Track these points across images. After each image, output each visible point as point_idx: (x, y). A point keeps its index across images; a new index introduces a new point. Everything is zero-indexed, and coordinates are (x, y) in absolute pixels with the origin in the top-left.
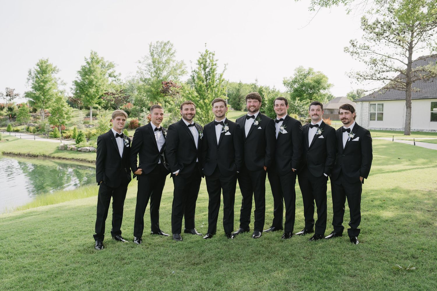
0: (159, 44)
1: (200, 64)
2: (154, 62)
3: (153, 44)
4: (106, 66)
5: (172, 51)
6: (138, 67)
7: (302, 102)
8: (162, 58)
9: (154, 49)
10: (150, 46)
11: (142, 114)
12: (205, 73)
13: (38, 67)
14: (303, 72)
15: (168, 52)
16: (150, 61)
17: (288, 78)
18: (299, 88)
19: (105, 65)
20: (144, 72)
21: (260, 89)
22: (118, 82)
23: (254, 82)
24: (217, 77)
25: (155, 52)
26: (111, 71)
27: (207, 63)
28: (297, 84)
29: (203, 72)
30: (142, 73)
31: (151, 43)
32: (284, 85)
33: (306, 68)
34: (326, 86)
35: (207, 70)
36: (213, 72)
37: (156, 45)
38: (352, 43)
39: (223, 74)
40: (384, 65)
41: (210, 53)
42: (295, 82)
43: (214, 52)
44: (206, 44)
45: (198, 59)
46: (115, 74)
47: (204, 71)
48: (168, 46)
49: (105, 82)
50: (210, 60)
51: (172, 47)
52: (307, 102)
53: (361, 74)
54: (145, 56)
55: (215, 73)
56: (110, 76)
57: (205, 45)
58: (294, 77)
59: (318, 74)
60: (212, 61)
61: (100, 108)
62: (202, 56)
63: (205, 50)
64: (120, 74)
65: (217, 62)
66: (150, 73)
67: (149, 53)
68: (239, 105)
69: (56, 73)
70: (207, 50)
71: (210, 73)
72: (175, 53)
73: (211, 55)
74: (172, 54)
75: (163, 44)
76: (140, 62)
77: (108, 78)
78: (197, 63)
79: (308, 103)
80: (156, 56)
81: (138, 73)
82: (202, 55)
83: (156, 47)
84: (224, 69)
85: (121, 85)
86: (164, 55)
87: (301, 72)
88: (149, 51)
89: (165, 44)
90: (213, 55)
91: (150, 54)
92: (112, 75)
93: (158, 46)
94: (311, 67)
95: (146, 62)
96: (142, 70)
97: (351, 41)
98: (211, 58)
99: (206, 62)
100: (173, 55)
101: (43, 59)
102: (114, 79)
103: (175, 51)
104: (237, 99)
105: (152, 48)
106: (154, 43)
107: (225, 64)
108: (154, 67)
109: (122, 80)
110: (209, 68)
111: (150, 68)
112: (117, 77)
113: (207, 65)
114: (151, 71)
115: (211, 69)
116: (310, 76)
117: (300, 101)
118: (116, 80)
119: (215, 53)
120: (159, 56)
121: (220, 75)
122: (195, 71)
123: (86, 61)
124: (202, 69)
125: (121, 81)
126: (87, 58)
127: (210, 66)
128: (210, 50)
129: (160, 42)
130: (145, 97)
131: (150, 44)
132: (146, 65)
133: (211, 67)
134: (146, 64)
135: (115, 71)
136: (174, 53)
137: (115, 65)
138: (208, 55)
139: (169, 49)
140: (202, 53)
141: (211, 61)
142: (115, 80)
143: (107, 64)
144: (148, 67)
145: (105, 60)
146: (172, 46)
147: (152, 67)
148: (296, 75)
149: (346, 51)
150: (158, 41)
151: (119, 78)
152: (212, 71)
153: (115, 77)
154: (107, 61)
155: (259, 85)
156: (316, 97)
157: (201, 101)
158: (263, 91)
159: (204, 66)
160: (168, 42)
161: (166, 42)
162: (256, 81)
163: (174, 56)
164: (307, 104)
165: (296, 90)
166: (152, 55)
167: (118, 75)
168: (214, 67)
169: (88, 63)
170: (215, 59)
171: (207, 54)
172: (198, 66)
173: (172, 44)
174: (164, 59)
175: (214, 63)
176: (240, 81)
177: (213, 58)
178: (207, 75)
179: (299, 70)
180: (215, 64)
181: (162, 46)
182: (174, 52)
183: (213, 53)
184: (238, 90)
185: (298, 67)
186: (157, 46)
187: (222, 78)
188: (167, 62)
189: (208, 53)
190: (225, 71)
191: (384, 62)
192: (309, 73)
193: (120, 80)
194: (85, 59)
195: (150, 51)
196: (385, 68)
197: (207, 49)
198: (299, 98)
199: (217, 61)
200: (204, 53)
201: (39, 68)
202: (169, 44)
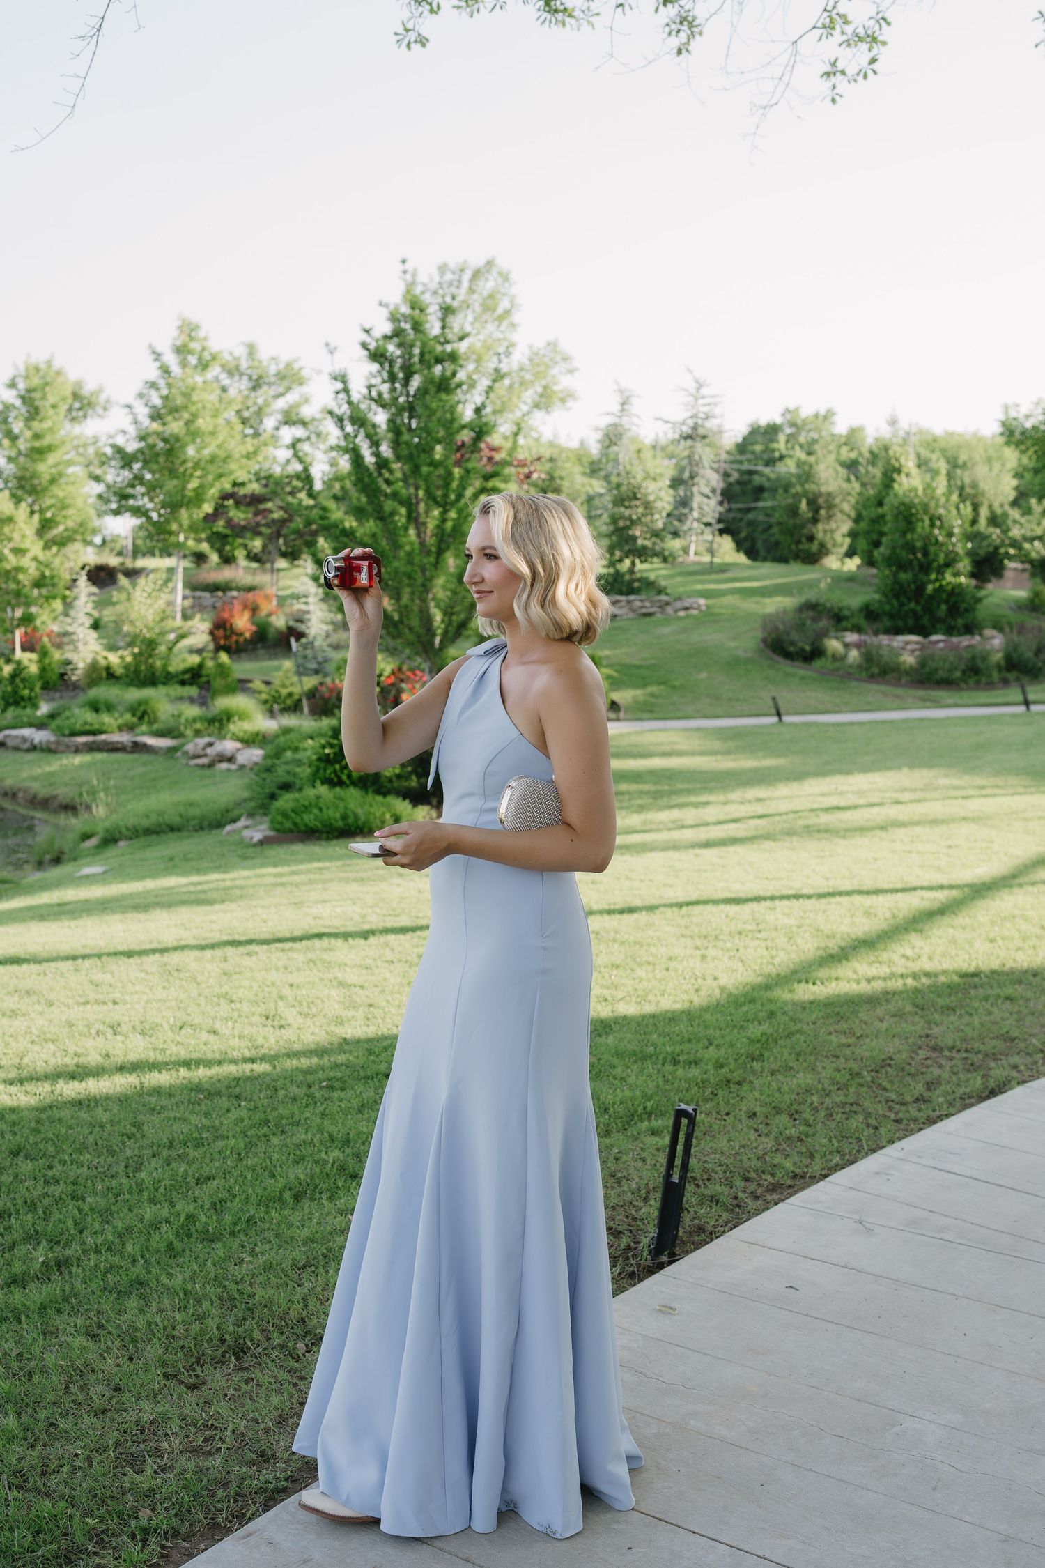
0: (449, 276)
4: (270, 380)
5: (504, 304)
13: (14, 392)
26: (292, 398)
32: (1006, 443)
35: (415, 384)
37: (437, 279)
44: (404, 262)
46: (307, 412)
51: (504, 284)
56: (288, 419)
57: (401, 267)
62: (392, 319)
63: (405, 290)
68: (812, 537)
69: (100, 416)
70: (410, 291)
72: (515, 310)
74: (503, 318)
75: (466, 278)
82: (394, 313)
89: (477, 275)
92: (295, 418)
100: (508, 321)
101: (33, 361)
102: (299, 432)
103: (513, 301)
106: (428, 276)
112: (316, 423)
123: (157, 364)
126: (159, 350)
135: (305, 402)
136: (511, 310)
139: (493, 296)
140: (390, 309)
142: (308, 438)
143: (273, 372)
150: (443, 264)
153: (305, 425)
154: (273, 359)
158: (905, 470)
163: (513, 325)
168: (447, 368)
169: (166, 371)
170: (453, 332)
172: (368, 368)
173: (505, 273)
175: (448, 349)
177: (444, 327)
180: (453, 356)
182: (511, 304)
183: (448, 302)
194: (154, 352)
197: (411, 284)
199: (462, 338)
200: (401, 303)
201: (23, 398)
202: (495, 271)
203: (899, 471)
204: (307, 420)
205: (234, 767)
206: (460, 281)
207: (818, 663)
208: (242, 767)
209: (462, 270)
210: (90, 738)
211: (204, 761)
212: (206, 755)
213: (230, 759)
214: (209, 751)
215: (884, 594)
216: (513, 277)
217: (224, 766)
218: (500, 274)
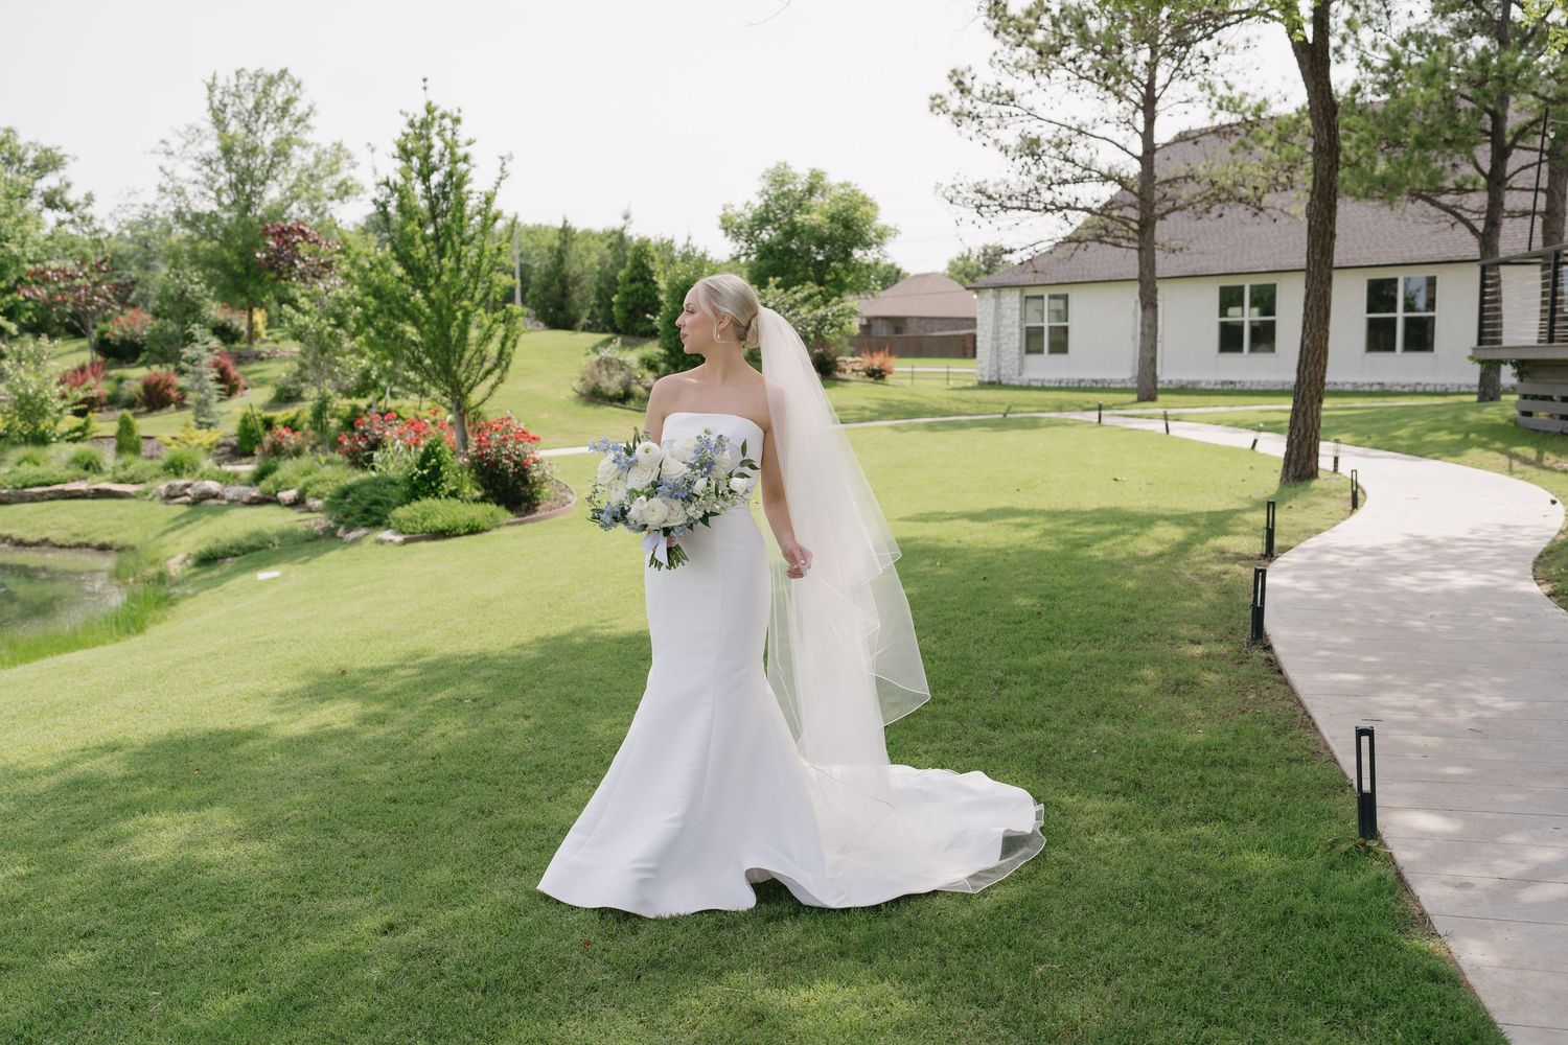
0: (245, 80)
1: (405, 154)
2: (227, 151)
3: (221, 82)
4: (29, 163)
5: (299, 109)
6: (161, 169)
7: (790, 292)
8: (259, 134)
9: (226, 101)
10: (211, 88)
11: (188, 352)
12: (428, 189)
14: (791, 187)
15: (284, 110)
16: (212, 147)
17: (739, 208)
18: (780, 243)
19: (21, 161)
20: (190, 190)
21: (637, 249)
22: (86, 229)
23: (618, 224)
24: (472, 204)
25: (229, 110)
26: (50, 182)
27: (435, 152)
28: (769, 227)
29: (419, 188)
30: (181, 192)
31: (214, 78)
32: (722, 232)
33: (801, 170)
34: (873, 234)
35: (436, 178)
36: (459, 186)
37: (234, 81)
38: (955, 79)
39: (495, 194)
40: (1066, 160)
41: (443, 117)
42: (762, 220)
43: (459, 111)
45: (398, 136)
46: (72, 196)
47: (424, 183)
48: (282, 89)
49: (29, 227)
50: (444, 140)
51: (298, 91)
52: (806, 293)
53: (991, 191)
54: (186, 128)
55: (466, 188)
56: (50, 202)
57: (422, 84)
58: (758, 203)
59: (842, 191)
60: (451, 146)
61: (15, 333)
62: (412, 125)
63: (424, 103)
64: (89, 199)
65: (469, 149)
66: (212, 194)
67: (209, 116)
68: (561, 307)
70: (429, 104)
71: (447, 189)
72: (311, 116)
73: (447, 122)
74: (299, 121)
75: (260, 82)
76: (170, 154)
77: (41, 211)
78: (396, 151)
79: (811, 296)
80: (234, 127)
81: (162, 194)
82: (412, 121)
83: (233, 90)
84: (499, 174)
85: (99, 241)
86: (266, 123)
87: (783, 183)
88: (206, 105)
89: (271, 81)
90: (457, 121)
91: (210, 118)
92: (57, 201)
93: (241, 88)
94: (820, 167)
95: (195, 150)
96: (179, 183)
97: (954, 72)
98: (448, 135)
99: (430, 147)
100: (302, 124)
102: (64, 215)
103: (311, 108)
104: (556, 288)
105: (218, 96)
106: (226, 79)
107: (502, 158)
108: (229, 170)
109: (103, 221)
110: (442, 172)
111: (211, 174)
112: (80, 208)
113: (435, 159)
114: (217, 186)
115: (450, 175)
116: (816, 200)
117: (782, 290)
118: (78, 220)
119: (461, 115)
120: (246, 126)
121: (483, 198)
122: (387, 184)
124: (414, 175)
125: (97, 225)
127: (446, 162)
128: (444, 105)
129: (251, 70)
130: (198, 283)
131: (210, 81)
132: (195, 164)
133: (448, 169)
134: (196, 158)
135: (68, 185)
136: (308, 115)
137: (66, 159)
138: (436, 123)
139: (289, 102)
140: (411, 116)
141: (447, 145)
142: (72, 222)
143: (31, 156)
144: (206, 169)
145: (22, 141)
146: (298, 86)
147: (222, 169)
148: (766, 197)
149: (937, 110)
150: (243, 70)
151: (88, 211)
152: (455, 181)
153: (70, 209)
154: (33, 144)
155: (635, 233)
156: (837, 275)
157: (419, 295)
158: (650, 255)
159: (421, 165)
160: (283, 73)
161: (275, 71)
162: (626, 217)
163: (308, 127)
164: (806, 300)
165: (766, 251)
166: (220, 123)
167: (81, 200)
168: (462, 166)
170: (462, 138)
171: (433, 119)
172: (399, 164)
173: (297, 82)
174: (268, 138)
175: (460, 152)
176: (565, 222)
177: (454, 134)
178: (436, 197)
179: (779, 178)
180: (466, 159)
181: (260, 89)
182: (307, 110)
183: (456, 114)
184: (560, 256)
185: (772, 165)
186: (237, 86)
187: (494, 209)
188: (281, 152)
189: (437, 114)
190: (502, 183)
191: (1064, 148)
192: (811, 191)
193: (91, 218)
195: (211, 108)
196: (1068, 171)
197: (430, 98)
198: (779, 279)
199: (469, 143)
200: (421, 114)
202: (287, 77)
203: (646, 256)
204: (71, 204)
205: (225, 502)
206: (255, 84)
207: (632, 403)
208: (232, 502)
209: (257, 76)
210: (46, 489)
211: (188, 499)
212: (186, 494)
213: (215, 496)
214: (188, 491)
215: (669, 349)
216: (303, 87)
217: (212, 502)
218: (292, 80)
